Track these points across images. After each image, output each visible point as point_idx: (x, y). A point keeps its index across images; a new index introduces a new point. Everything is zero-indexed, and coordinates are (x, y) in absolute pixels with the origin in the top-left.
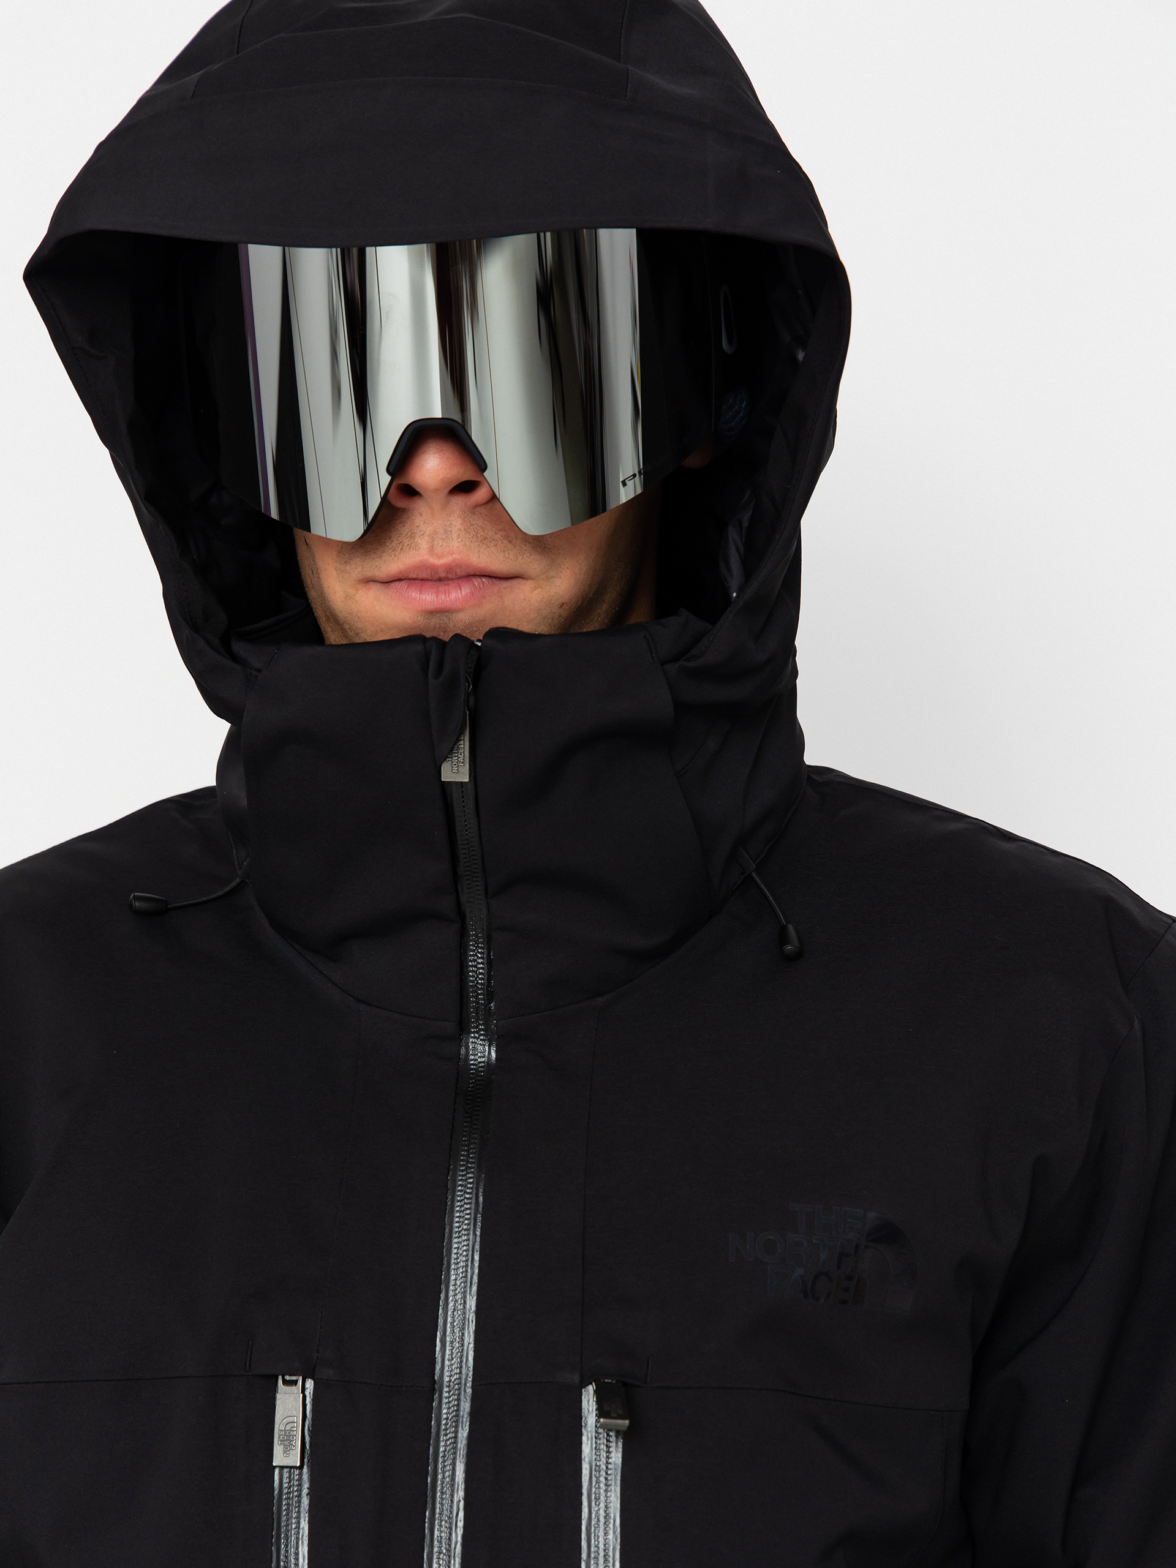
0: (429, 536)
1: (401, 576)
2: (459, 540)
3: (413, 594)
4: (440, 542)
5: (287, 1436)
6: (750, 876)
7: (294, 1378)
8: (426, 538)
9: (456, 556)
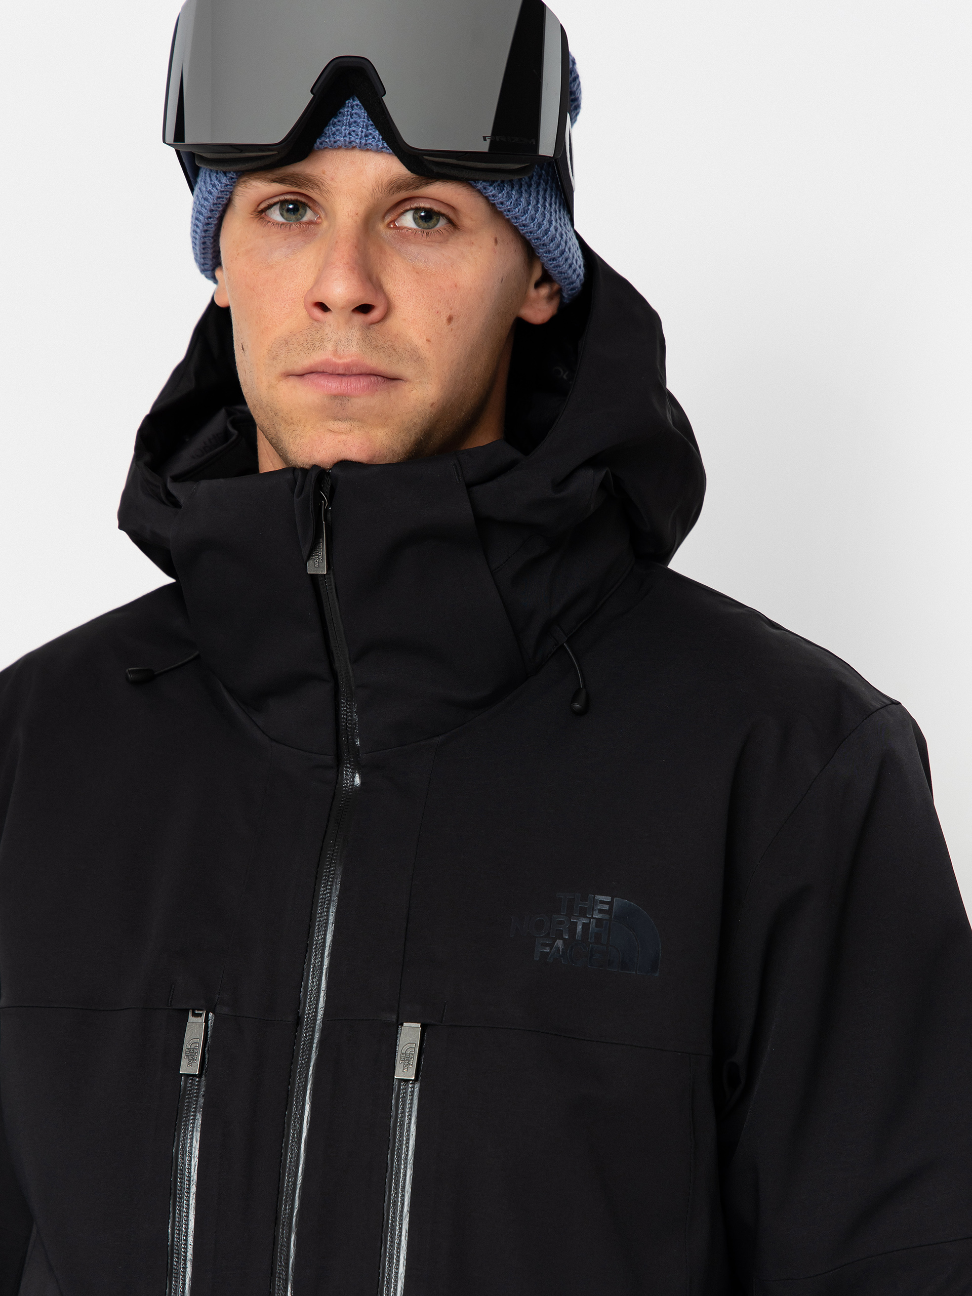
0: (334, 342)
1: (313, 370)
2: (358, 346)
3: (322, 382)
4: (343, 347)
5: (191, 1053)
6: (563, 645)
7: (201, 1012)
8: (332, 343)
9: (354, 358)
